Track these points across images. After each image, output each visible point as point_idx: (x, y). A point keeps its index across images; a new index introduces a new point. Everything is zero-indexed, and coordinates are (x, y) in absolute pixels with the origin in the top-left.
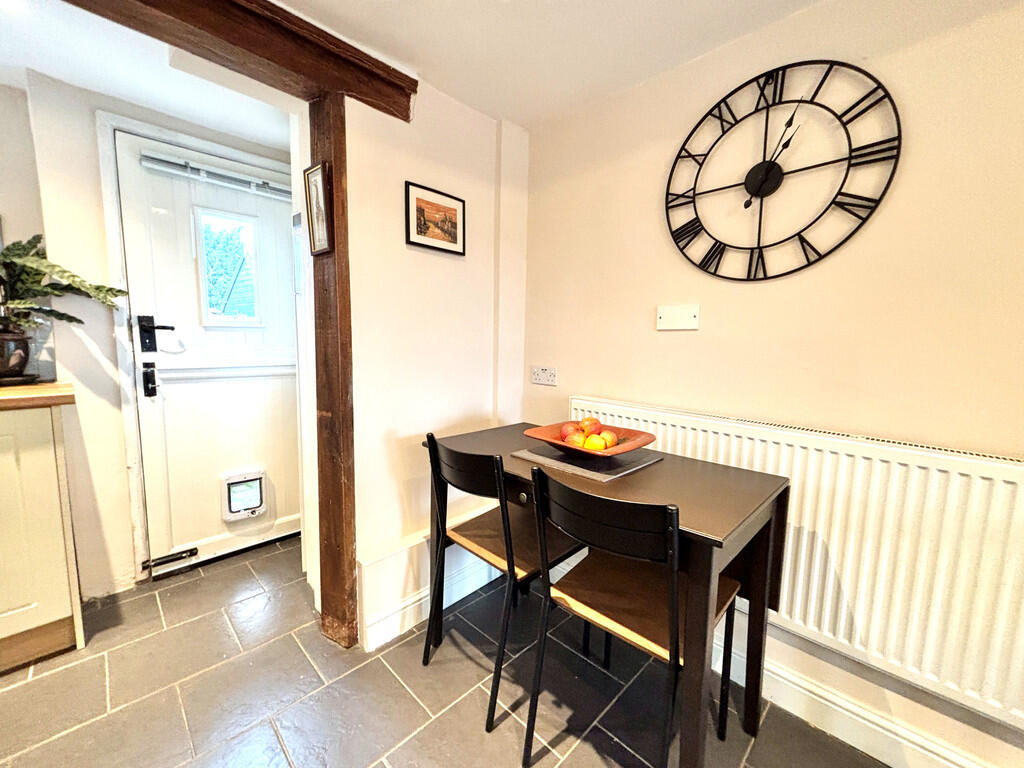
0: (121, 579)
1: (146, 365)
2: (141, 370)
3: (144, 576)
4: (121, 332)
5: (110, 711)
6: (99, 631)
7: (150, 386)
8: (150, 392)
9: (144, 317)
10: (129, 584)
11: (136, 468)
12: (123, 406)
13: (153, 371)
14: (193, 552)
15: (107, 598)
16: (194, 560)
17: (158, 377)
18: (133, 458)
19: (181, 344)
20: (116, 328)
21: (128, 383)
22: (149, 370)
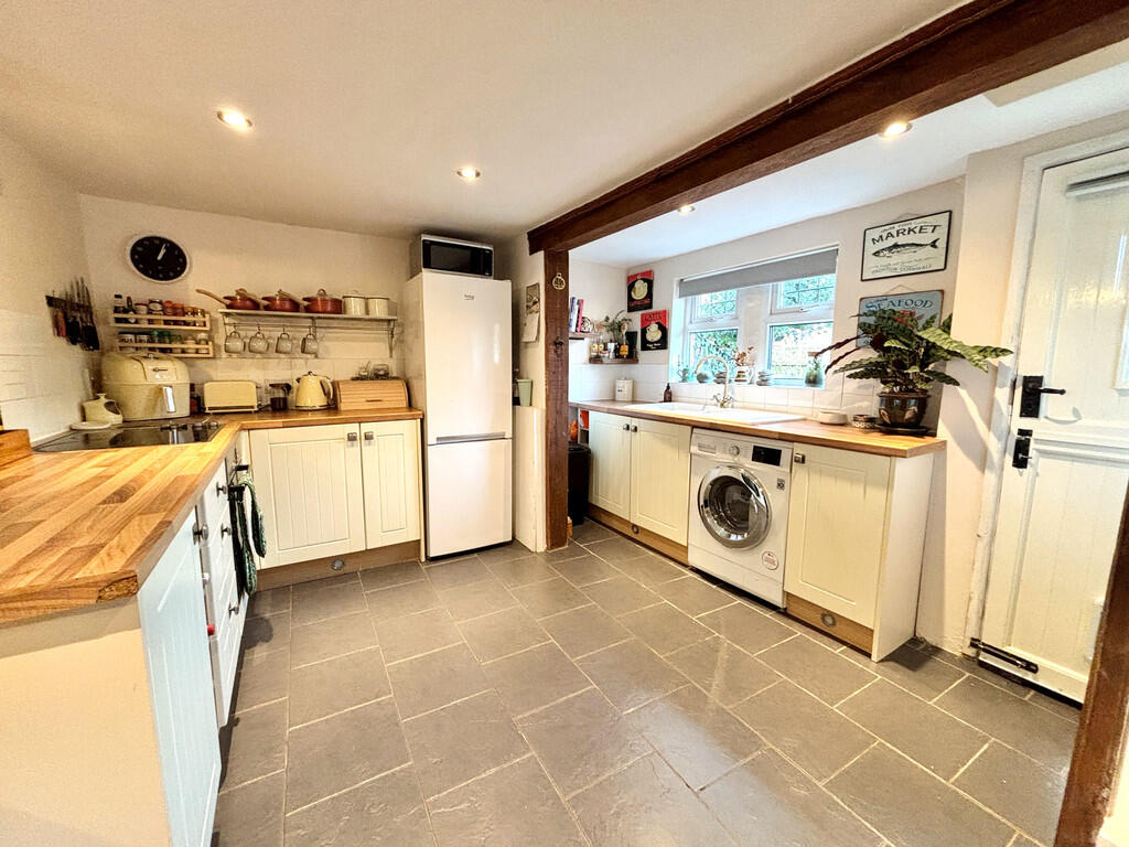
0: (949, 639)
1: (1021, 432)
2: (1015, 435)
3: (971, 652)
4: (1002, 394)
5: (834, 708)
6: (897, 662)
7: (1020, 456)
8: (1020, 463)
9: (1031, 377)
10: (956, 650)
11: (986, 539)
12: (986, 471)
13: (1029, 440)
14: (1031, 667)
15: (932, 647)
16: (1029, 677)
17: (1032, 445)
18: (984, 529)
19: (1076, 412)
20: (997, 389)
21: (998, 448)
22: (1023, 438)
